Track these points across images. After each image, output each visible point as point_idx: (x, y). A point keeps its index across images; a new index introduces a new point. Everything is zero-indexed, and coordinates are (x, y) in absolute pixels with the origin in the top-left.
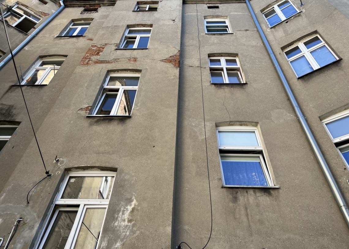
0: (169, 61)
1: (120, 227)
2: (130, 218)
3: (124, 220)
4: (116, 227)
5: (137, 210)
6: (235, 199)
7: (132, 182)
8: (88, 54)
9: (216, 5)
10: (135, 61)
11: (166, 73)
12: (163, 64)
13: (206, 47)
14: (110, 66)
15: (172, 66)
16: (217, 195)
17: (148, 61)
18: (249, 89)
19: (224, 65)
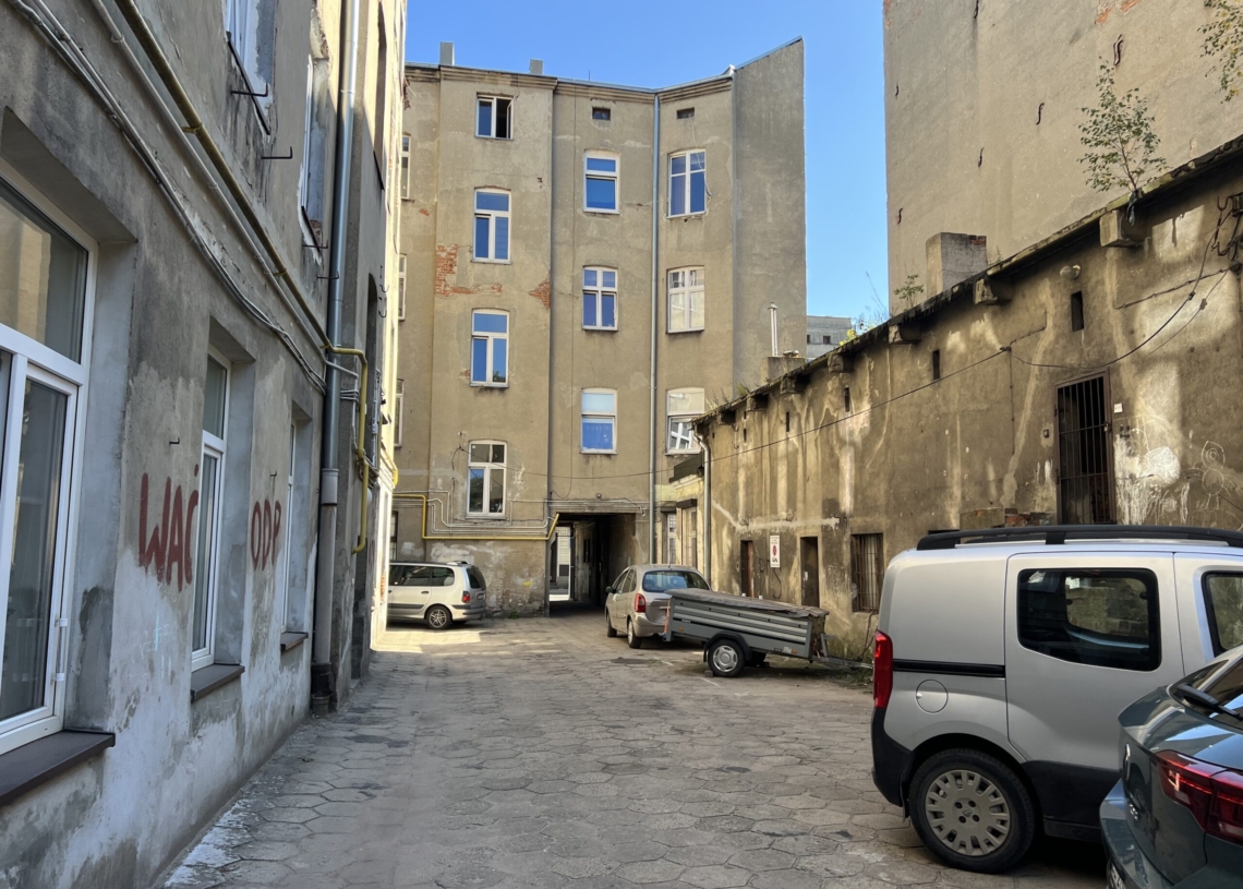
0: (536, 294)
1: (516, 484)
2: (522, 479)
3: (518, 481)
4: (514, 485)
5: (526, 474)
6: (588, 462)
8: (439, 270)
9: (606, 105)
10: (500, 290)
11: (536, 319)
12: (533, 299)
13: (582, 247)
14: (472, 300)
15: (542, 305)
16: (577, 459)
17: (515, 293)
18: (619, 338)
19: (600, 287)
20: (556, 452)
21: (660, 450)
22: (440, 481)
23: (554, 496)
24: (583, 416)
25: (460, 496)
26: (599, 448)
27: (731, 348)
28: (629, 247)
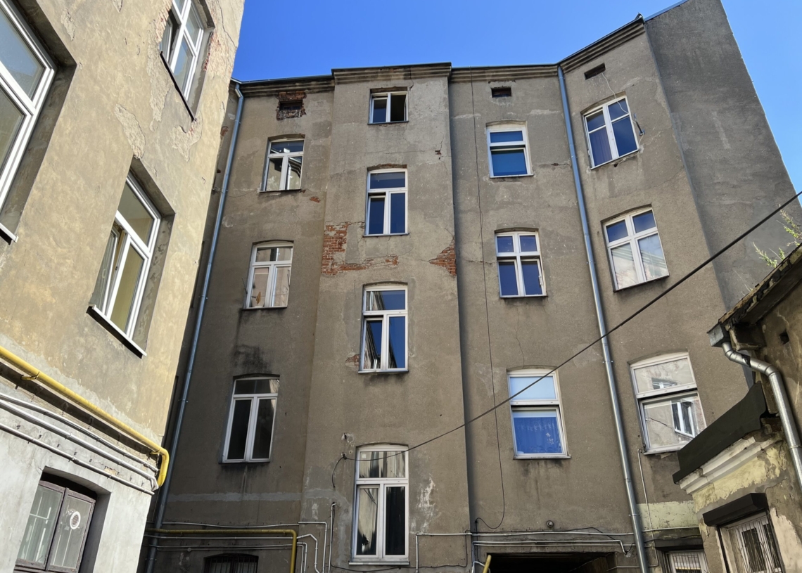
1: (424, 508)
2: (432, 500)
3: (426, 502)
4: (420, 509)
5: (436, 492)
6: (526, 472)
7: (426, 461)
8: (327, 249)
9: (506, 84)
10: (395, 263)
11: (440, 288)
12: (434, 268)
13: (491, 213)
14: (364, 276)
15: (447, 273)
16: (508, 467)
17: (414, 263)
18: (550, 306)
19: (517, 252)
20: (479, 459)
21: (635, 449)
22: (315, 506)
23: (481, 527)
24: (515, 408)
25: (342, 529)
26: (543, 451)
27: (717, 290)
28: (549, 206)
